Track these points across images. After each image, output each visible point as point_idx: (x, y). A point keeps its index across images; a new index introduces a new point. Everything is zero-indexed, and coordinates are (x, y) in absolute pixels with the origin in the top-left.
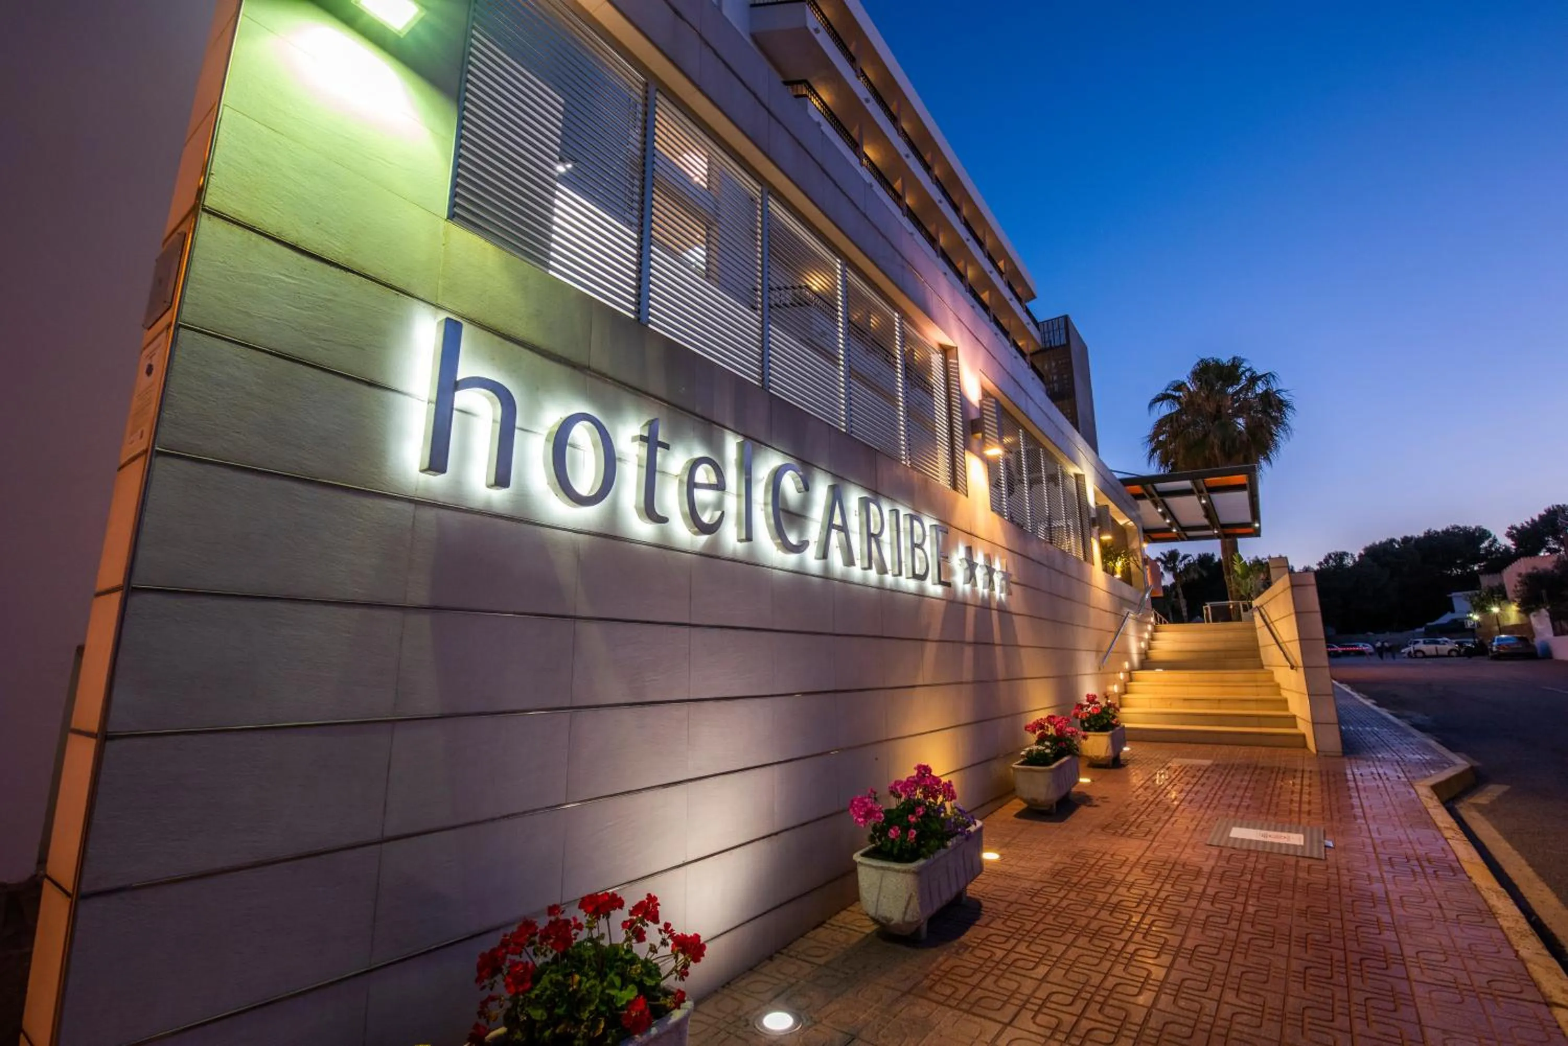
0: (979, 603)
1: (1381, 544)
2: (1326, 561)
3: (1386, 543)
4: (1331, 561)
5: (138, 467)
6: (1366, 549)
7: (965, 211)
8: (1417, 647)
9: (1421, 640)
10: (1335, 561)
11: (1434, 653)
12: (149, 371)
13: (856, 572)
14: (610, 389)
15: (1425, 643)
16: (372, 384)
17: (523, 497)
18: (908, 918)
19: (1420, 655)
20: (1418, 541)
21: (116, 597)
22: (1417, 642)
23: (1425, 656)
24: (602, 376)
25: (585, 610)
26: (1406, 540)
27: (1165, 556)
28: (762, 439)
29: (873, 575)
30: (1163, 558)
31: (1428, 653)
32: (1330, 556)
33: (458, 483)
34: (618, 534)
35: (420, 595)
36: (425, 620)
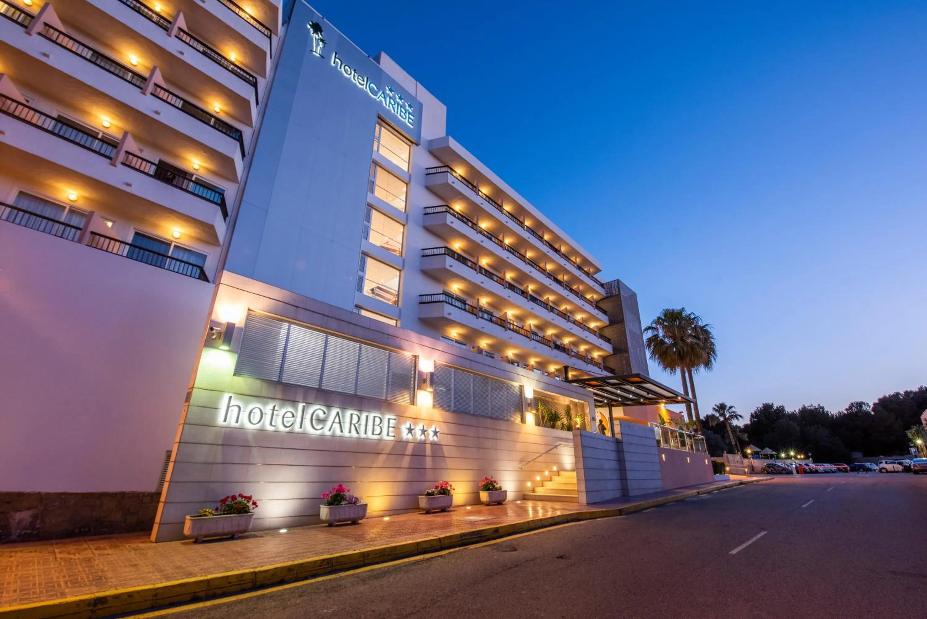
0: (418, 441)
1: (890, 397)
2: (850, 408)
3: (893, 396)
4: (853, 408)
5: (182, 426)
6: (880, 400)
7: (546, 237)
8: (881, 466)
9: (884, 461)
10: (857, 408)
11: (893, 470)
12: (185, 411)
13: (346, 433)
14: (265, 400)
15: (886, 463)
16: (216, 408)
17: (242, 424)
18: (327, 519)
19: (884, 471)
20: (915, 393)
21: (178, 444)
22: (881, 463)
23: (887, 472)
24: (264, 397)
25: (254, 445)
26: (907, 393)
27: (717, 406)
28: (313, 403)
29: (354, 434)
30: (717, 408)
31: (889, 470)
32: (852, 404)
33: (229, 423)
34: (264, 429)
35: (220, 443)
36: (220, 447)
